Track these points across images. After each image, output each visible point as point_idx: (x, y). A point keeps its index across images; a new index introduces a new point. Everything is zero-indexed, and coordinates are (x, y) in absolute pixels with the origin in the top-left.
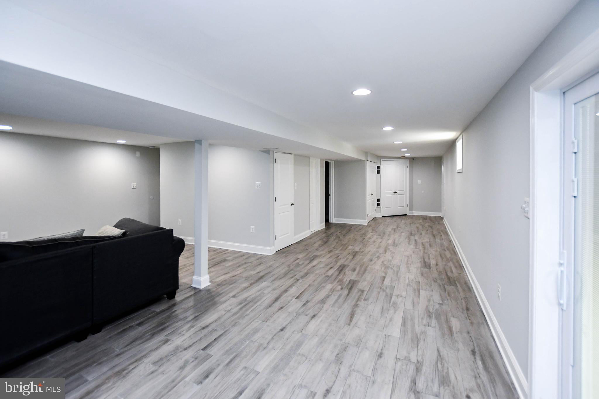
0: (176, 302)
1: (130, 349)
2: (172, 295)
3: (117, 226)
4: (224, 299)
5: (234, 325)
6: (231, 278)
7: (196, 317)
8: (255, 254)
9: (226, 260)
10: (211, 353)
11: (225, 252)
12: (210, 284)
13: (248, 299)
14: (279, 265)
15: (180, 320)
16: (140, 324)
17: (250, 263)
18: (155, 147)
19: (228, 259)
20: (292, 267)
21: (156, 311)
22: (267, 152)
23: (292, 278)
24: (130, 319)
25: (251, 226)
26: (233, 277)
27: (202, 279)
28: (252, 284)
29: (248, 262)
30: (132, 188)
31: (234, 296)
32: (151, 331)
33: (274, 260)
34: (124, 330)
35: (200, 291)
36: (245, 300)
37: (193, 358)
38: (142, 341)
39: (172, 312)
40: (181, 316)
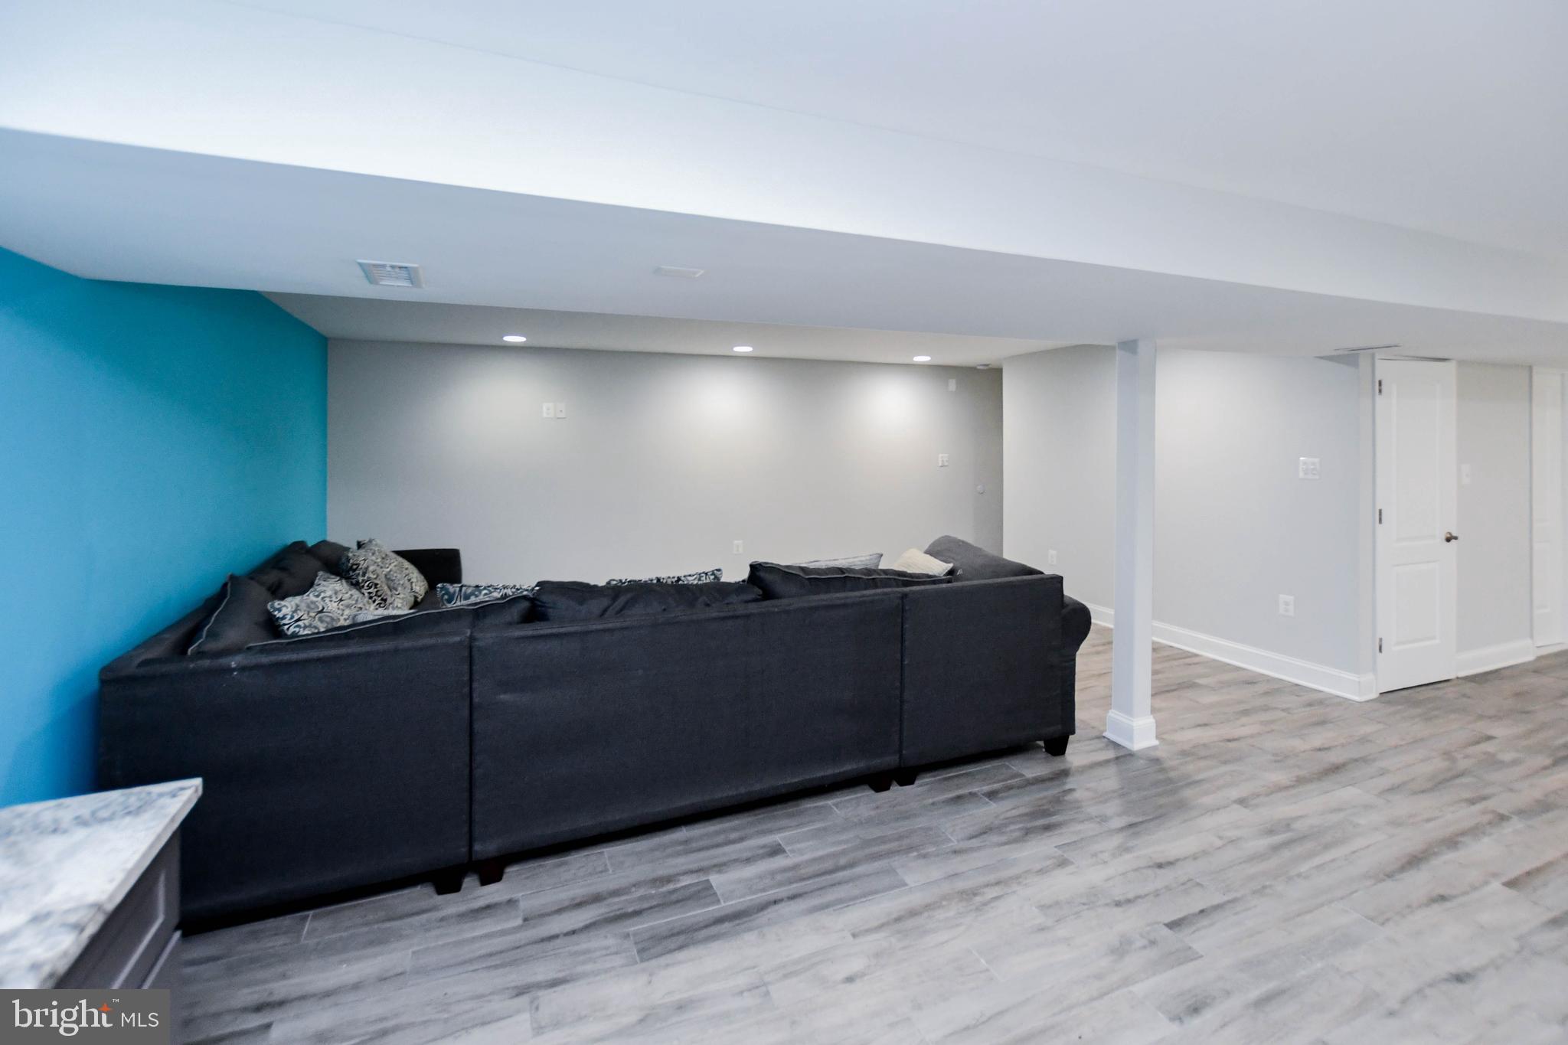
0: (1070, 769)
1: (979, 848)
2: (1057, 747)
3: (934, 551)
4: (1207, 800)
5: (1261, 891)
6: (1221, 741)
7: (1131, 826)
8: (1297, 685)
9: (1195, 683)
10: (1198, 946)
11: (1188, 661)
12: (1156, 742)
13: (1297, 825)
14: (1403, 743)
15: (1090, 819)
16: (992, 795)
17: (1283, 710)
18: (990, 366)
19: (1198, 681)
20: (1463, 764)
21: (1023, 775)
22: (1349, 358)
23: (1472, 802)
24: (967, 774)
25: (1281, 596)
26: (1229, 740)
27: (1134, 724)
28: (1300, 781)
29: (1276, 708)
30: (940, 465)
31: (1242, 802)
32: (1021, 822)
33: (1380, 722)
34: (959, 797)
35: (1130, 755)
36: (1287, 825)
37: (1142, 936)
38: (1004, 838)
39: (1064, 791)
40: (1093, 810)
